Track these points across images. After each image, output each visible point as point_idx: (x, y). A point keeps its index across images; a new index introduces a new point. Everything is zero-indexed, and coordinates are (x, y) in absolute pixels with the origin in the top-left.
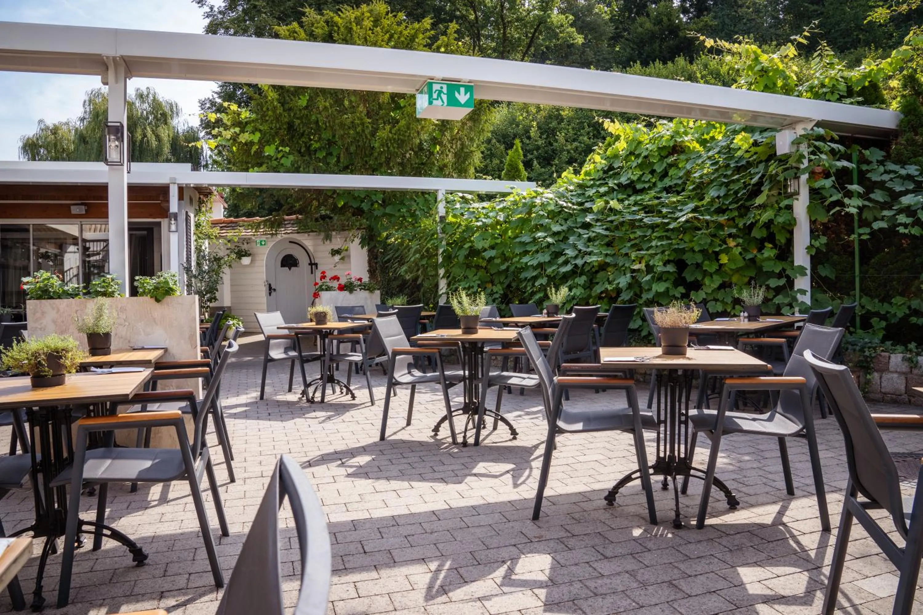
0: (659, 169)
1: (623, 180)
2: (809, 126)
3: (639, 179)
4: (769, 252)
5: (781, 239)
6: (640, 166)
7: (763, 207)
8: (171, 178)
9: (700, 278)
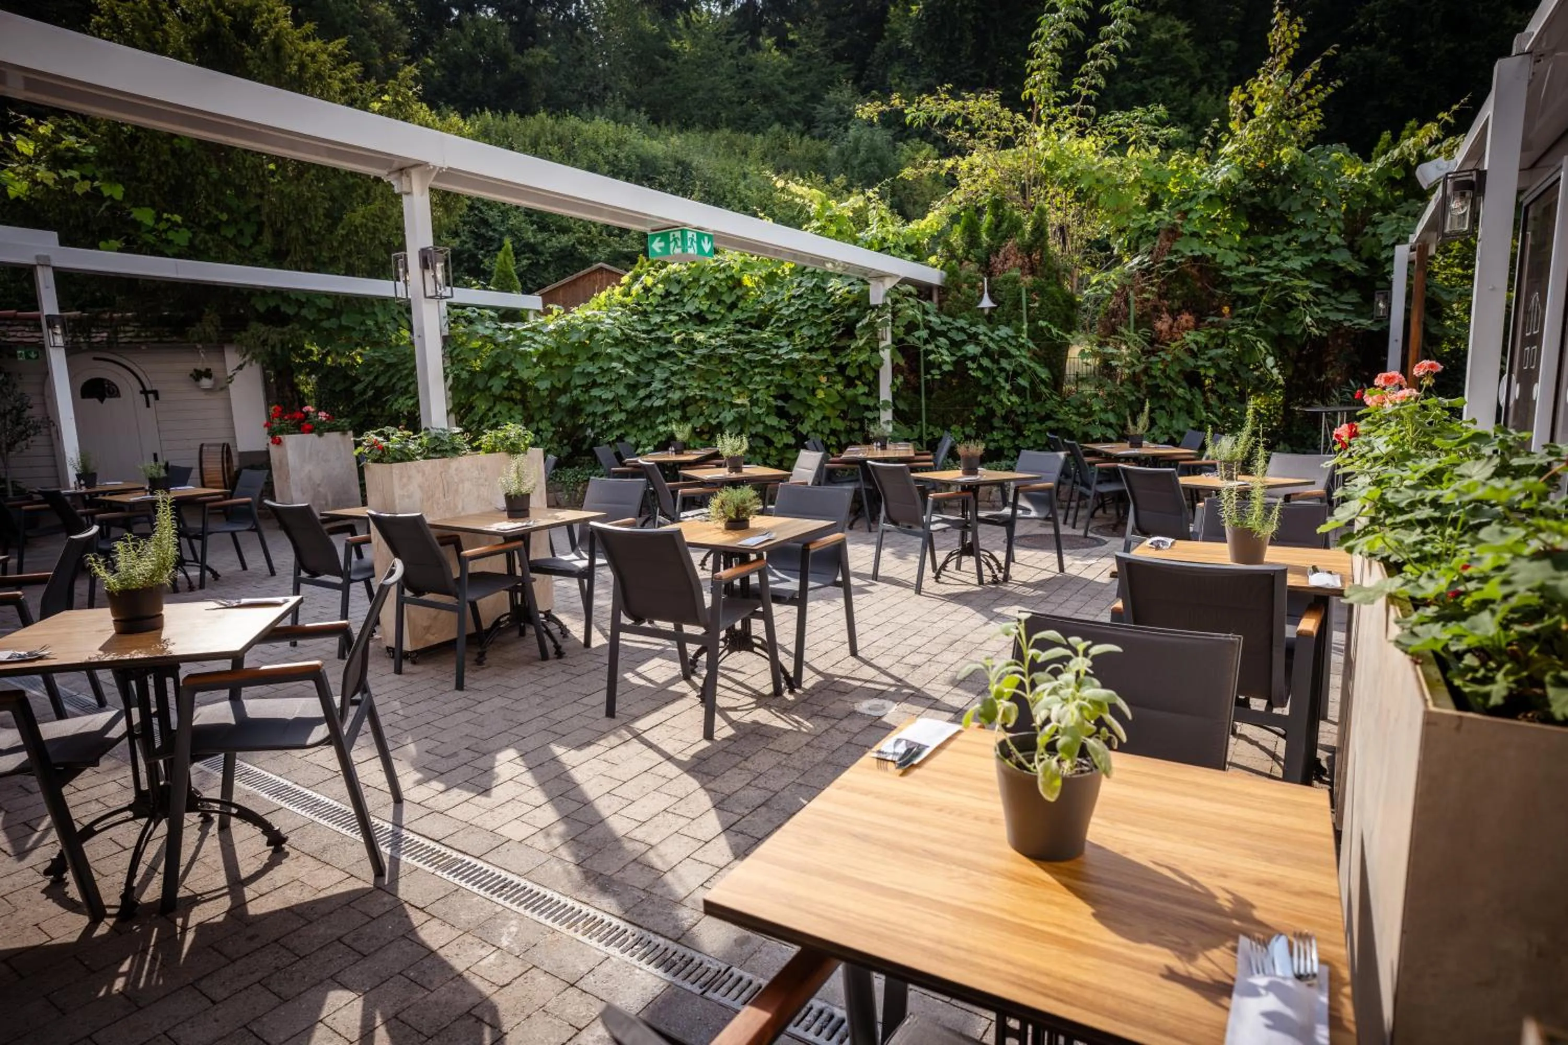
0: (729, 300)
1: (691, 308)
2: (895, 281)
3: (709, 309)
4: (862, 389)
5: (870, 376)
6: (707, 296)
7: (859, 350)
8: (37, 257)
9: (802, 412)
